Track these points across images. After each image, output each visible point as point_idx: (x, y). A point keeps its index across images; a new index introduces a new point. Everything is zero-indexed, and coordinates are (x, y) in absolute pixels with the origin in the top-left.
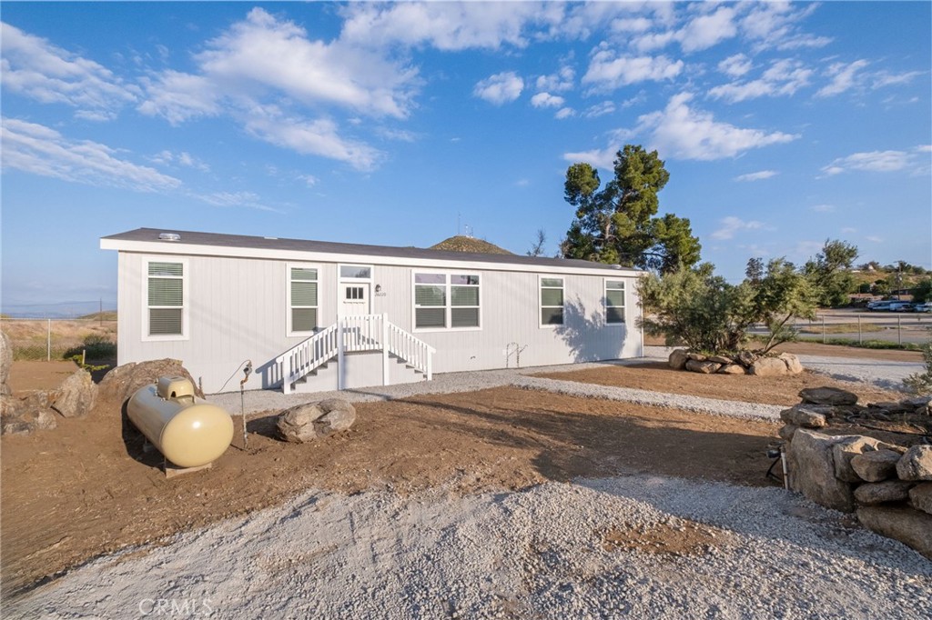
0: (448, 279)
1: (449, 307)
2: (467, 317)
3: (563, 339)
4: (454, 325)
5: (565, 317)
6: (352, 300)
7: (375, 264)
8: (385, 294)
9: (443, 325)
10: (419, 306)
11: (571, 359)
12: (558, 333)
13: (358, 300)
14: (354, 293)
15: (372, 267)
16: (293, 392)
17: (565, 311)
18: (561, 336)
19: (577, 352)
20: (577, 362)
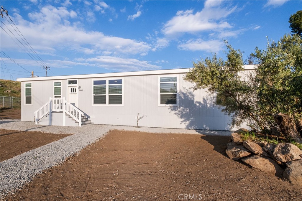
0: (107, 82)
1: (107, 95)
2: (116, 100)
3: (176, 114)
4: (110, 103)
5: (178, 100)
6: (72, 93)
7: (79, 78)
8: (82, 90)
9: (105, 103)
10: (95, 95)
11: (184, 126)
12: (172, 110)
13: (74, 93)
14: (73, 90)
15: (78, 80)
16: (38, 124)
17: (177, 97)
18: (174, 112)
19: (188, 122)
20: (188, 128)
